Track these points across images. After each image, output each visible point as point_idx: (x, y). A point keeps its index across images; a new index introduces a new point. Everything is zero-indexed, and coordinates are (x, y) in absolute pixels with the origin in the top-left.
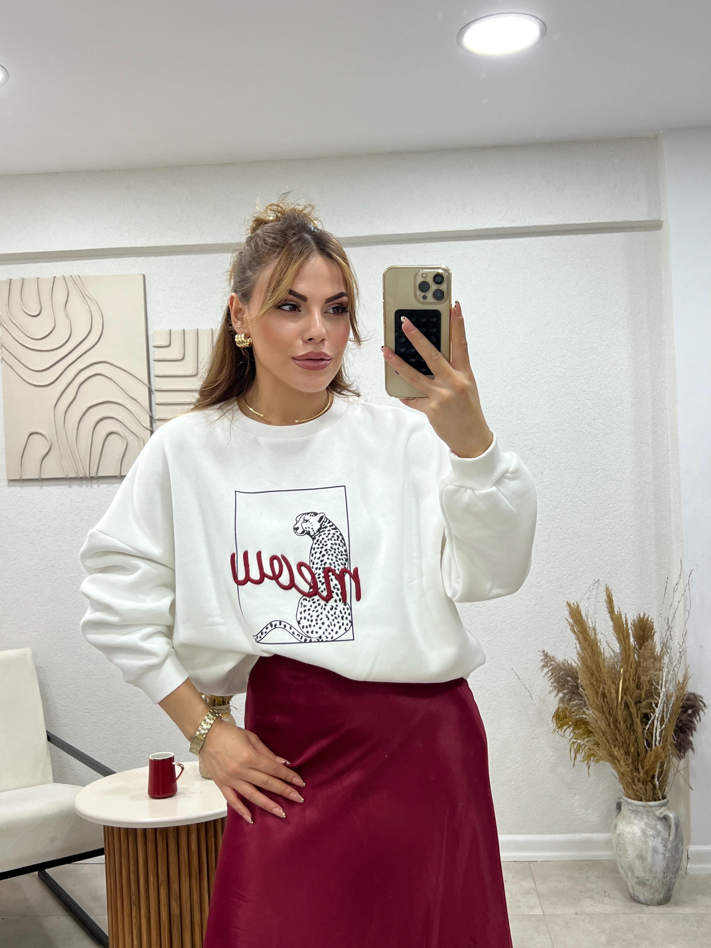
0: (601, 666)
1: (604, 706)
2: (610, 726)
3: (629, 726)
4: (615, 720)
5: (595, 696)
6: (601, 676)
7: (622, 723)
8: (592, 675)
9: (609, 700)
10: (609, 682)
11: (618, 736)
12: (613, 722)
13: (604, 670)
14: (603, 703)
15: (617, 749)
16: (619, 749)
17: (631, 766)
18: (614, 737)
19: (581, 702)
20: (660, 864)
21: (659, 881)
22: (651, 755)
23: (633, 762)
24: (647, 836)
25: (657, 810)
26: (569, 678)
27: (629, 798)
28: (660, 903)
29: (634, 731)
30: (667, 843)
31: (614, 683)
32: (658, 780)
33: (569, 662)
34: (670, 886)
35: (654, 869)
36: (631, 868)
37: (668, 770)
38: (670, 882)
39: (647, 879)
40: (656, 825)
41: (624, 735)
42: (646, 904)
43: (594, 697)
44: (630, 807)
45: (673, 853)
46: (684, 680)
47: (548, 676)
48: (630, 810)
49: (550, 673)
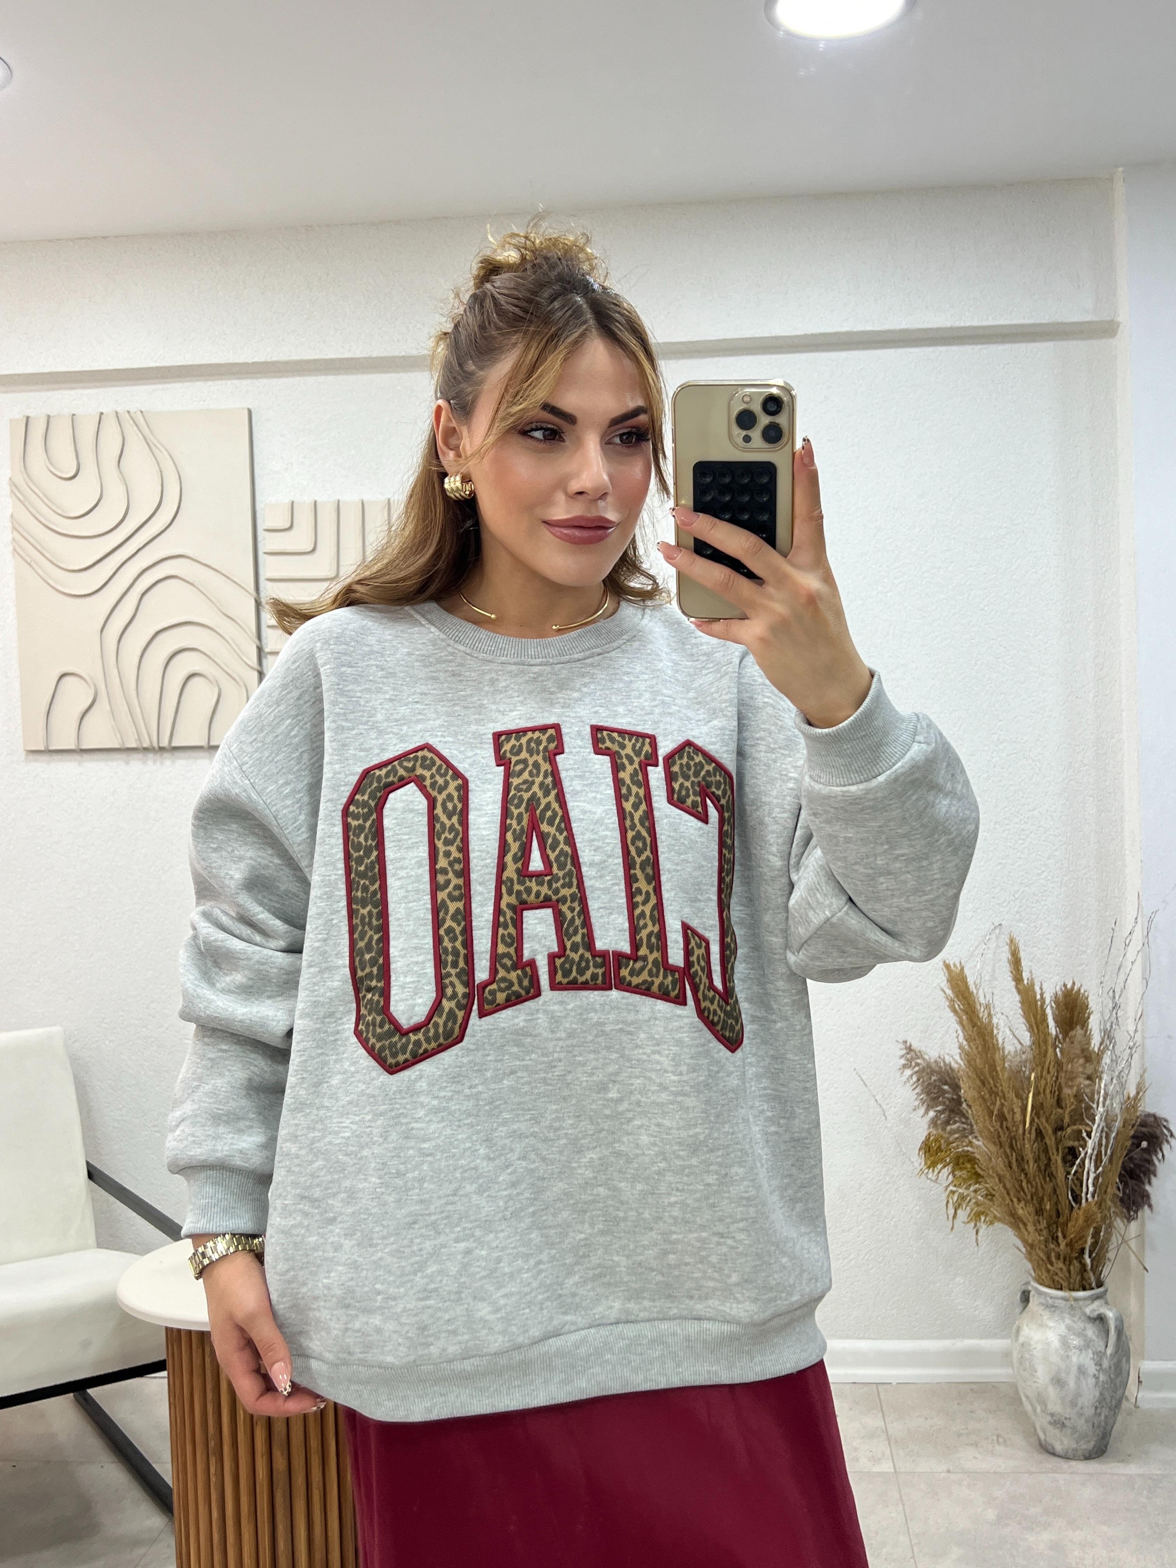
0: (998, 1069)
1: (1001, 1134)
2: (1011, 1168)
3: (1043, 1168)
4: (1019, 1158)
5: (986, 1117)
6: (998, 1085)
7: (1031, 1163)
8: (983, 1083)
9: (1010, 1125)
10: (1011, 1095)
11: (1024, 1184)
12: (1017, 1160)
13: (1003, 1075)
14: (1000, 1129)
15: (1022, 1204)
16: (1026, 1205)
17: (1045, 1232)
18: (1017, 1186)
19: (965, 1126)
20: (1089, 1393)
21: (1087, 1421)
22: (1079, 1216)
23: (1048, 1227)
24: (1069, 1347)
25: (1087, 1306)
26: (946, 1087)
27: (1041, 1284)
28: (1089, 1457)
29: (1052, 1176)
30: (1101, 1359)
31: (1018, 1096)
32: (1090, 1257)
33: (947, 1061)
34: (1105, 1429)
35: (1080, 1401)
36: (1041, 1400)
37: (1108, 1240)
38: (1106, 1424)
39: (1068, 1416)
40: (1085, 1329)
41: (1034, 1183)
42: (1066, 1457)
43: (985, 1120)
44: (1042, 1300)
45: (1112, 1376)
46: (1138, 1093)
47: (911, 1082)
48: (1042, 1304)
49: (915, 1078)
